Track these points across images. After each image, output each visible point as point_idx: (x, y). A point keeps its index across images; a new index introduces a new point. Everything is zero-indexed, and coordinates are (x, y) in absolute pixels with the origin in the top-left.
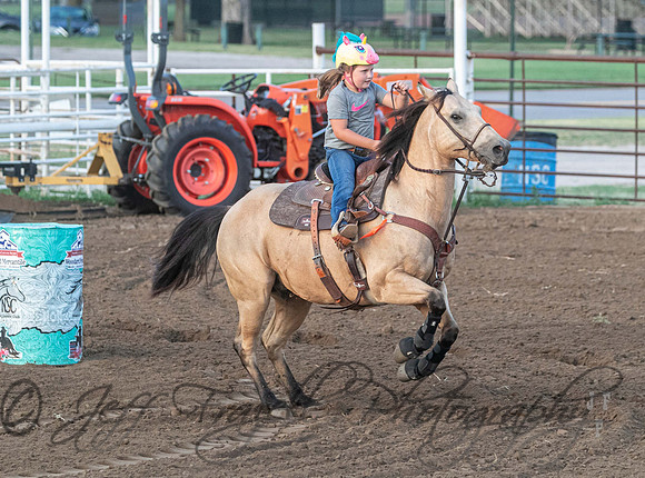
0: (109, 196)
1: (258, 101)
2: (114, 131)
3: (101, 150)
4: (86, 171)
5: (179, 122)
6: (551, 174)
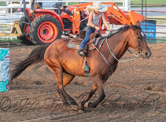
0: (18, 40)
1: (64, 10)
2: (19, 20)
3: (15, 25)
4: (10, 32)
5: (39, 17)
6: (155, 33)
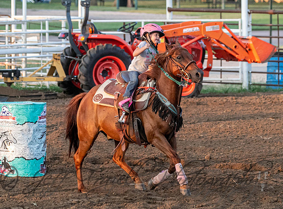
1: (137, 36)
2: (61, 53)
3: (54, 63)
4: (46, 74)
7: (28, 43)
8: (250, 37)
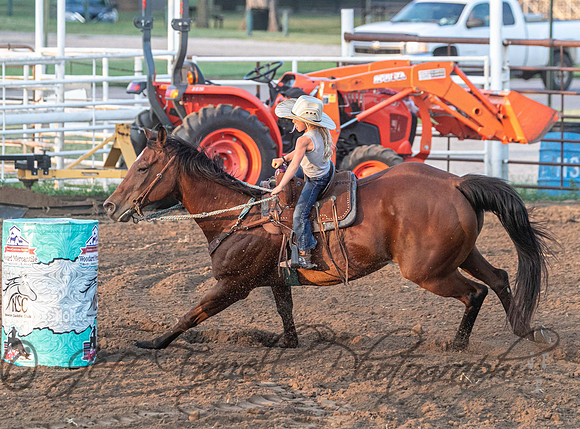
1: (284, 90)
2: (132, 122)
3: (118, 141)
4: (102, 164)
7: (67, 103)
8: (507, 92)
